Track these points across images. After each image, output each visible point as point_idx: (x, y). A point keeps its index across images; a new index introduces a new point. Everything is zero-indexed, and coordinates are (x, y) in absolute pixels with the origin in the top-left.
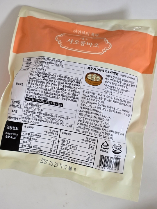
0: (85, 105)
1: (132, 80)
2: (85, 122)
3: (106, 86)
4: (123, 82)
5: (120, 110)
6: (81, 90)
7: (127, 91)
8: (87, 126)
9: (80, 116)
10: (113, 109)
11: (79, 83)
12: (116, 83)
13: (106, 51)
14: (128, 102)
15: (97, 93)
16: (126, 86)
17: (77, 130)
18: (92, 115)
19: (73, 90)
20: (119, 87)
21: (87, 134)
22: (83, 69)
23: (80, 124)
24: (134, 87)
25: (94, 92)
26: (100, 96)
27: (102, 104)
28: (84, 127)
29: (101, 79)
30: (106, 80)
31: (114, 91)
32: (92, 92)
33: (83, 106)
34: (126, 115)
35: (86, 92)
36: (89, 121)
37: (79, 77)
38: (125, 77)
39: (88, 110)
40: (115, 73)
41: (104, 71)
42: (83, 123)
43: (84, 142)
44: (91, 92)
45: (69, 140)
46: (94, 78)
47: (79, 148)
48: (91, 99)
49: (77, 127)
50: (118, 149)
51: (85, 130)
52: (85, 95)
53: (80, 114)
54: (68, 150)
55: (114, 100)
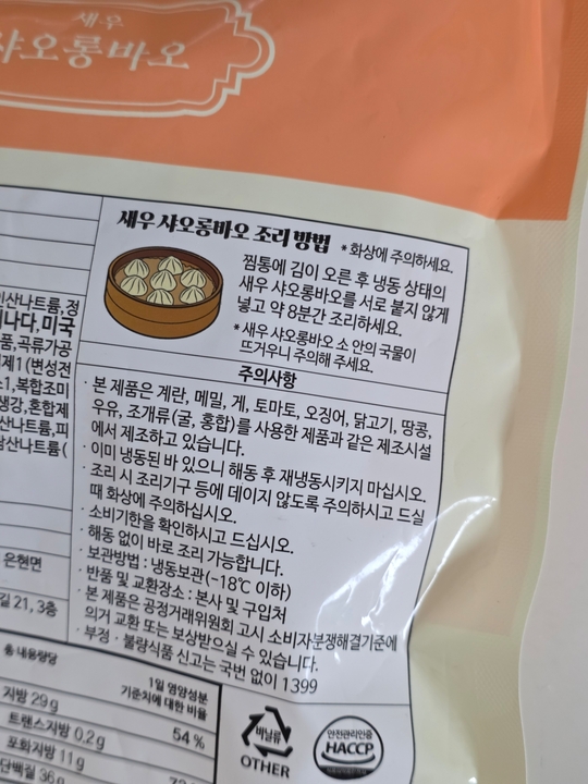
0: (119, 473)
1: (425, 275)
2: (131, 582)
3: (246, 336)
4: (369, 290)
5: (358, 485)
6: (86, 376)
7: (398, 354)
8: (149, 607)
9: (96, 544)
10: (303, 489)
11: (67, 329)
12: (316, 303)
13: (237, 91)
14: (408, 426)
15: (191, 388)
16: (388, 316)
17: (90, 632)
18: (171, 537)
19: (34, 381)
20: (339, 333)
21: (149, 656)
22: (86, 232)
23: (101, 593)
24: (445, 320)
25: (166, 381)
26: (209, 409)
27: (230, 458)
28: (127, 611)
29: (211, 286)
30: (245, 294)
31: (304, 364)
32: (157, 382)
33: (106, 482)
34: (395, 514)
35: (118, 386)
36: (154, 577)
37: (67, 285)
38: (377, 261)
39: (143, 505)
40: (303, 238)
41: (233, 233)
42: (122, 589)
43: (142, 704)
44: (147, 387)
45: (51, 696)
46: (165, 285)
47: (113, 744)
48: (154, 432)
49: (90, 612)
50: (353, 749)
51: (140, 633)
52: (112, 411)
53: (95, 532)
54: (50, 752)
55: (310, 424)
